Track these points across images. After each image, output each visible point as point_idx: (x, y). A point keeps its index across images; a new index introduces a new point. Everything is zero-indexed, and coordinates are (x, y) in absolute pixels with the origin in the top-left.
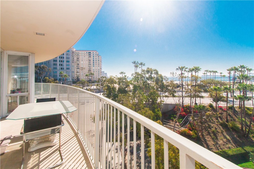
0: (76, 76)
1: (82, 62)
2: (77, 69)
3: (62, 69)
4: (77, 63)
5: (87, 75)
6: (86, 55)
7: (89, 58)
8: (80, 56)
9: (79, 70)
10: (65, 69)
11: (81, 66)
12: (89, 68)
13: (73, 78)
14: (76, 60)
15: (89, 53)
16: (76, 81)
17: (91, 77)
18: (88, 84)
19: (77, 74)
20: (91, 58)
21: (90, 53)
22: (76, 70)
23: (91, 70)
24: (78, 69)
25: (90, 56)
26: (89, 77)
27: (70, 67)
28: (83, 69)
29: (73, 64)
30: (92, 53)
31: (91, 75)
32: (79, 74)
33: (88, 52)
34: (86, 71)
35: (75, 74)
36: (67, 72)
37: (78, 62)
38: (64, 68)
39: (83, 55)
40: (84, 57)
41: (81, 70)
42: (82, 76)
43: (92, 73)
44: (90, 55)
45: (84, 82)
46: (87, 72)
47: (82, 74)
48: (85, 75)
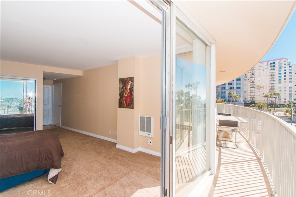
0: (249, 97)
1: (259, 79)
2: (251, 88)
3: (231, 88)
4: (251, 80)
5: (266, 96)
6: (265, 67)
7: (271, 71)
8: (255, 71)
9: (253, 89)
10: (235, 88)
11: (257, 83)
12: (271, 85)
13: (246, 99)
14: (250, 76)
15: (271, 64)
16: (249, 103)
17: (274, 99)
18: (269, 109)
19: (252, 94)
20: (274, 71)
21: (274, 63)
22: (249, 89)
23: (274, 88)
24: (253, 87)
25: (273, 68)
26: (271, 99)
27: (241, 86)
28: (259, 88)
29: (246, 82)
30: (277, 62)
31: (274, 96)
32: (254, 94)
33: (269, 63)
34: (266, 91)
35: (249, 94)
36: (238, 92)
37: (253, 79)
38: (233, 88)
39: (262, 68)
40: (263, 70)
41: (256, 90)
42: (258, 97)
43: (277, 92)
44: (274, 66)
45: (262, 106)
46: (268, 91)
47: (258, 94)
48: (264, 95)
